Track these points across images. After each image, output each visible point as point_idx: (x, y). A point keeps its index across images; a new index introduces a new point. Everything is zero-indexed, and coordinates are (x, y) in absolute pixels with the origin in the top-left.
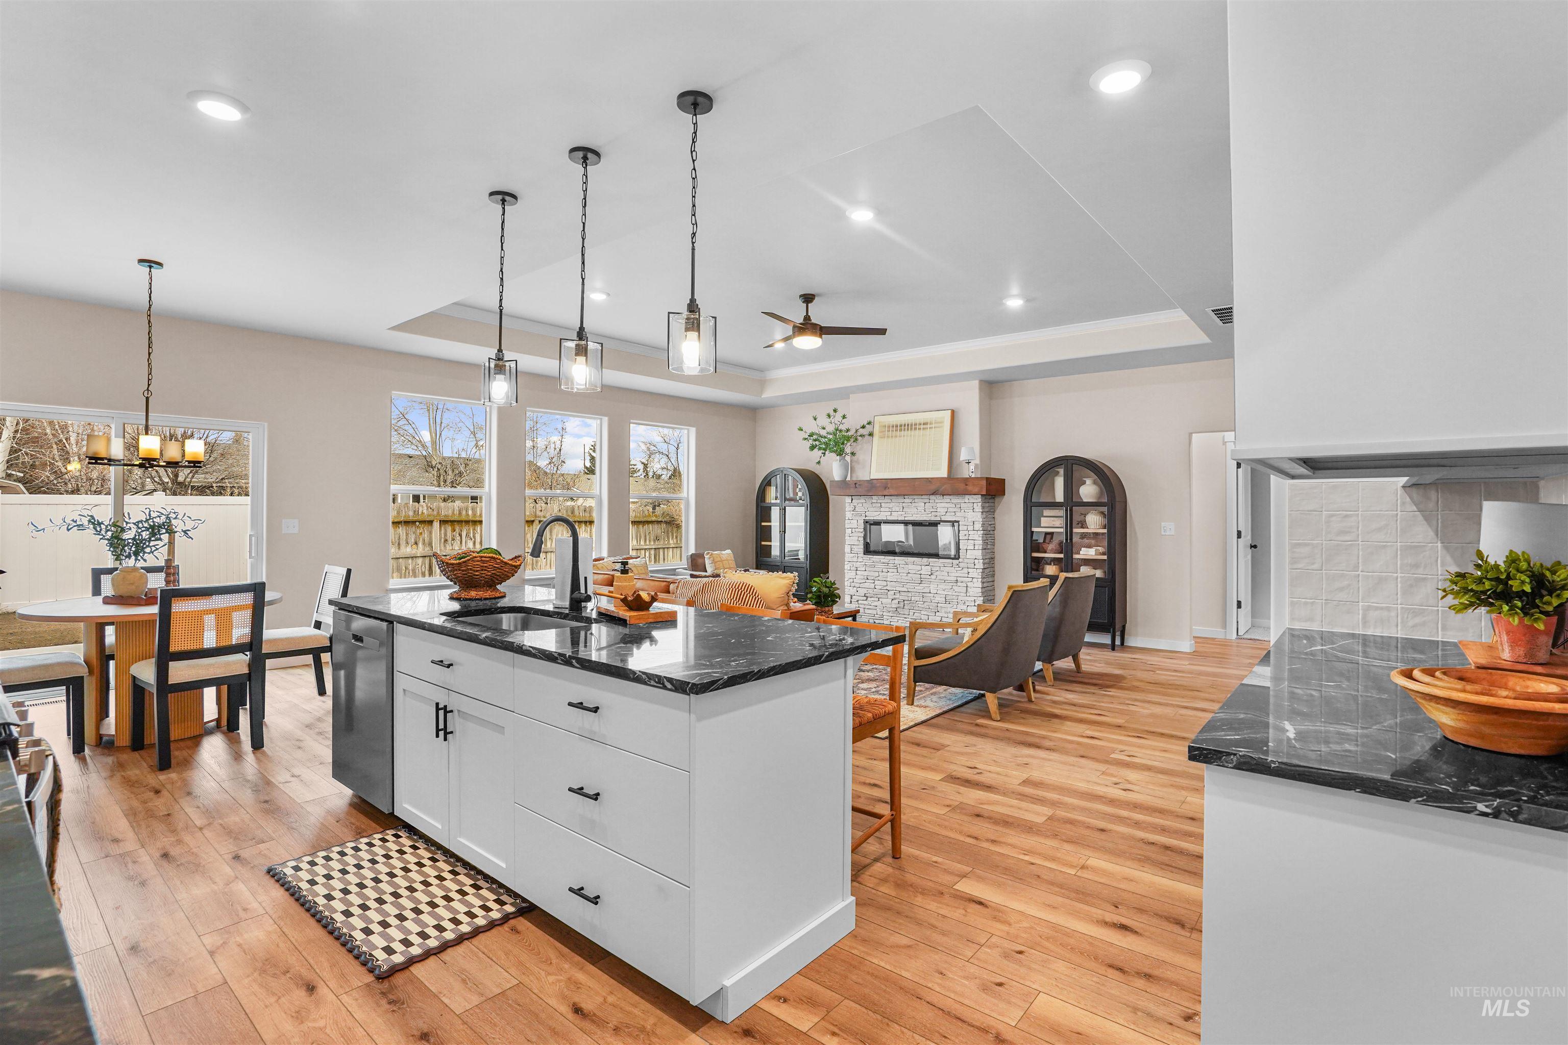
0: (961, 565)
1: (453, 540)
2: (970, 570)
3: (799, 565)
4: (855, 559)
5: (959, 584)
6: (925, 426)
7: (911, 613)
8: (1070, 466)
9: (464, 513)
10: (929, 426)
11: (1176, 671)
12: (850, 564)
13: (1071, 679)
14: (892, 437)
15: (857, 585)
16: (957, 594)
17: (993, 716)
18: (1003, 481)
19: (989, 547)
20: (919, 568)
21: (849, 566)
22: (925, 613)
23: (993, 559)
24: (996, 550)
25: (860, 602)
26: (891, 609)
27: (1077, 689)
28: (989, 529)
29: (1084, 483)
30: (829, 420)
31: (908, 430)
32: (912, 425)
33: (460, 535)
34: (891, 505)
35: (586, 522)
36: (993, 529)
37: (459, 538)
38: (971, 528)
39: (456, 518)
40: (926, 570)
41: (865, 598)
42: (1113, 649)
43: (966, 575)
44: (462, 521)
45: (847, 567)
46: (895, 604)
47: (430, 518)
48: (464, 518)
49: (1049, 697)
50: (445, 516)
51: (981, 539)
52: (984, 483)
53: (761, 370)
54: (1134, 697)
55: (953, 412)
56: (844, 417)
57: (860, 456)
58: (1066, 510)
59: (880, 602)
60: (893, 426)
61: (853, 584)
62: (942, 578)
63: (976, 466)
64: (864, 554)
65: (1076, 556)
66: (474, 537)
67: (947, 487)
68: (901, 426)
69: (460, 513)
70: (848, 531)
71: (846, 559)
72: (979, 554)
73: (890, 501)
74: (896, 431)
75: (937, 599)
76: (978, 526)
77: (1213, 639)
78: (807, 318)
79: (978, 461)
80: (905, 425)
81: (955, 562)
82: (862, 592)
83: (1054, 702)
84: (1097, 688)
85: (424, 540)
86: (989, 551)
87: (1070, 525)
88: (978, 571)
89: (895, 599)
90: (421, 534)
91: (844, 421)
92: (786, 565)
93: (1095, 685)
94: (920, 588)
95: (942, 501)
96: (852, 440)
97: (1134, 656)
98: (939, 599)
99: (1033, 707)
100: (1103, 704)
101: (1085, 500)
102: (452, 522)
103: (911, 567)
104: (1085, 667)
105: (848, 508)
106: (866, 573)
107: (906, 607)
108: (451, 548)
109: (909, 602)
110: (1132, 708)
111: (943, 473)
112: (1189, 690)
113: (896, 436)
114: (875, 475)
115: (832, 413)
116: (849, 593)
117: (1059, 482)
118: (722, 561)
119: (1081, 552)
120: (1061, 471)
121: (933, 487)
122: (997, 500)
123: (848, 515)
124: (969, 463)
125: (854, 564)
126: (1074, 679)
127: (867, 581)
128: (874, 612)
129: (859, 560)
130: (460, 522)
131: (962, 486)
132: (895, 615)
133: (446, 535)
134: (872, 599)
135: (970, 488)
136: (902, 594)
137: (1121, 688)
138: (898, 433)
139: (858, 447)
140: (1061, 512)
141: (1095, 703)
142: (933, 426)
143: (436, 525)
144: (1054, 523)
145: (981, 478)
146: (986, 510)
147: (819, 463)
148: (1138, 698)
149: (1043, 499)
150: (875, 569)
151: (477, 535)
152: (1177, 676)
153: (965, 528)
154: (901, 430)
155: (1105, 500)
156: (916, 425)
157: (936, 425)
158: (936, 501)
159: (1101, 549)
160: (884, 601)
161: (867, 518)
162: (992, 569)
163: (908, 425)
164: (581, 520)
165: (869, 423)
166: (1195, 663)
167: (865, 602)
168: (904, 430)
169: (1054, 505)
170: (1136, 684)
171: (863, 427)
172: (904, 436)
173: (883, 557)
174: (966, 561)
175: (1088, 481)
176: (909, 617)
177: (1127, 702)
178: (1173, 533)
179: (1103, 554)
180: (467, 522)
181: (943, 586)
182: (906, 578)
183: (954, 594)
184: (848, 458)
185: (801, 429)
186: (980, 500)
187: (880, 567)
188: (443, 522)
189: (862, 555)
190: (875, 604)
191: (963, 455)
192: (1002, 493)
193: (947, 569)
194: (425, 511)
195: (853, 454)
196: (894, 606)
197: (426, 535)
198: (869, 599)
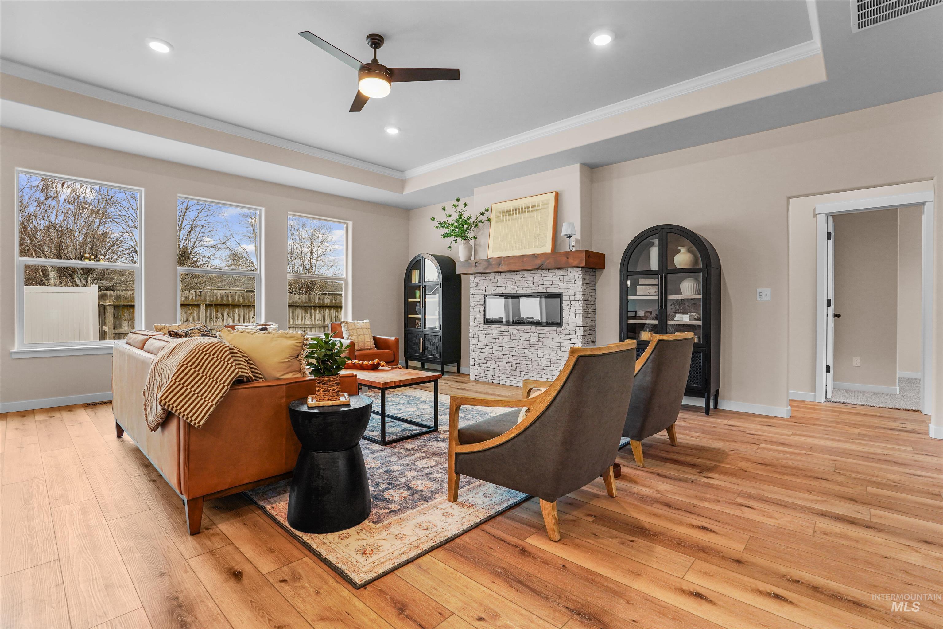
0: (563, 332)
1: (217, 318)
2: (572, 337)
3: (435, 334)
4: (477, 328)
5: (562, 349)
6: (533, 209)
7: (522, 375)
8: (664, 234)
9: (225, 299)
10: (536, 208)
11: (782, 444)
12: (474, 332)
13: (664, 455)
14: (506, 220)
15: (479, 350)
16: (560, 358)
17: (550, 533)
18: (603, 256)
19: (589, 316)
20: (528, 335)
21: (472, 334)
22: (534, 375)
23: (594, 326)
24: (596, 319)
25: (481, 365)
26: (506, 371)
27: (672, 473)
28: (590, 299)
29: (679, 252)
30: (455, 210)
31: (519, 213)
32: (522, 209)
33: (223, 315)
34: (506, 281)
35: (319, 307)
36: (594, 299)
37: (221, 317)
38: (572, 298)
39: (219, 303)
40: (534, 337)
41: (485, 361)
42: (708, 413)
43: (569, 341)
44: (223, 305)
45: (471, 335)
46: (509, 367)
47: (198, 303)
48: (225, 303)
49: (636, 489)
50: (210, 301)
51: (581, 308)
52: (583, 255)
53: (402, 171)
54: (746, 490)
55: (557, 195)
56: (465, 205)
57: (482, 240)
58: (661, 278)
59: (497, 365)
60: (507, 212)
61: (476, 350)
62: (547, 344)
63: (577, 241)
64: (485, 323)
65: (670, 322)
66: (233, 316)
67: (550, 262)
68: (513, 210)
69: (222, 299)
70: (472, 304)
71: (470, 328)
72: (579, 322)
73: (504, 277)
74: (509, 215)
75: (543, 363)
76: (579, 296)
77: (803, 402)
78: (375, 61)
79: (578, 236)
80: (516, 210)
81: (559, 329)
82: (483, 356)
83: (643, 498)
84: (694, 471)
85: (193, 318)
86: (590, 319)
87: (664, 291)
88: (579, 337)
89: (509, 362)
90: (191, 314)
91: (466, 208)
92: (426, 333)
93: (693, 466)
94: (529, 353)
95: (548, 275)
96: (473, 226)
97: (730, 422)
98: (545, 363)
99: (613, 508)
100: (706, 504)
101: (679, 267)
102: (216, 305)
103: (521, 334)
104: (681, 437)
105: (472, 284)
106: (486, 340)
107: (518, 370)
108: (215, 324)
109: (520, 365)
110: (748, 514)
111: (548, 249)
112: (811, 477)
113: (509, 220)
114: (492, 254)
115: (457, 203)
116: (473, 357)
117: (654, 253)
118: (356, 329)
119: (675, 319)
120: (656, 241)
121: (538, 262)
122: (598, 273)
123: (472, 290)
124: (570, 237)
125: (477, 332)
126: (668, 456)
127: (487, 347)
128: (492, 373)
129: (481, 329)
130: (222, 306)
131: (564, 259)
132: (508, 376)
133: (211, 314)
134: (491, 362)
135: (571, 261)
136: (515, 358)
137: (725, 473)
138: (511, 217)
139: (480, 233)
140: (656, 281)
141: (695, 502)
142: (540, 208)
143: (203, 307)
144: (649, 291)
145: (581, 251)
146: (587, 282)
147: (450, 248)
148: (752, 491)
149: (639, 268)
150: (493, 337)
151: (235, 315)
152: (786, 452)
153: (567, 298)
154: (513, 214)
155: (700, 265)
156: (525, 208)
157: (543, 207)
158: (543, 275)
159: (695, 315)
160: (500, 364)
161: (487, 293)
162: (592, 336)
163: (519, 209)
164: (316, 305)
165: (487, 210)
166: (798, 432)
167: (485, 365)
168: (516, 214)
169: (649, 274)
170: (743, 465)
171: (483, 214)
172: (516, 219)
173: (499, 326)
174: (568, 328)
175: (683, 250)
176: (520, 378)
177: (739, 500)
178: (769, 298)
179: (698, 320)
180: (228, 306)
181: (548, 351)
182: (518, 344)
183: (558, 358)
184: (472, 242)
185: (434, 219)
186: (580, 272)
187: (496, 335)
188: (209, 306)
189: (482, 325)
190: (494, 366)
191: (565, 230)
192: (603, 267)
193: (552, 336)
194: (194, 298)
195: (475, 238)
196: (508, 368)
197: (195, 315)
198: (488, 362)
